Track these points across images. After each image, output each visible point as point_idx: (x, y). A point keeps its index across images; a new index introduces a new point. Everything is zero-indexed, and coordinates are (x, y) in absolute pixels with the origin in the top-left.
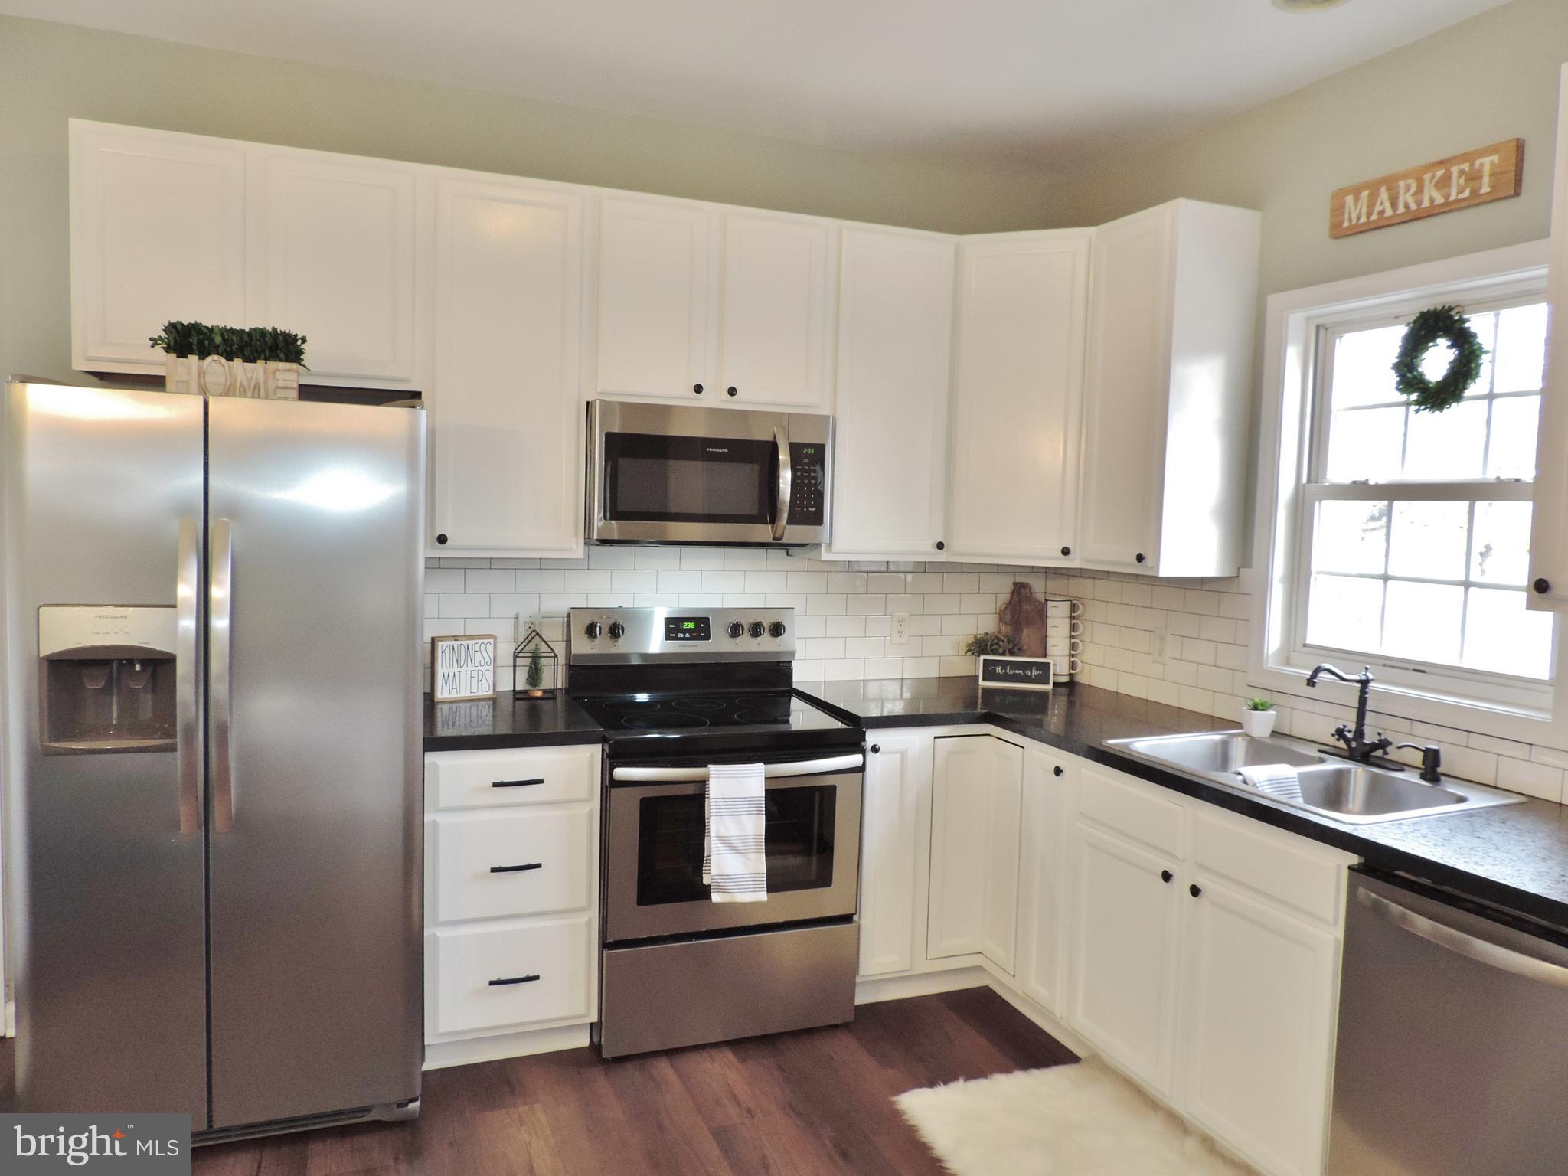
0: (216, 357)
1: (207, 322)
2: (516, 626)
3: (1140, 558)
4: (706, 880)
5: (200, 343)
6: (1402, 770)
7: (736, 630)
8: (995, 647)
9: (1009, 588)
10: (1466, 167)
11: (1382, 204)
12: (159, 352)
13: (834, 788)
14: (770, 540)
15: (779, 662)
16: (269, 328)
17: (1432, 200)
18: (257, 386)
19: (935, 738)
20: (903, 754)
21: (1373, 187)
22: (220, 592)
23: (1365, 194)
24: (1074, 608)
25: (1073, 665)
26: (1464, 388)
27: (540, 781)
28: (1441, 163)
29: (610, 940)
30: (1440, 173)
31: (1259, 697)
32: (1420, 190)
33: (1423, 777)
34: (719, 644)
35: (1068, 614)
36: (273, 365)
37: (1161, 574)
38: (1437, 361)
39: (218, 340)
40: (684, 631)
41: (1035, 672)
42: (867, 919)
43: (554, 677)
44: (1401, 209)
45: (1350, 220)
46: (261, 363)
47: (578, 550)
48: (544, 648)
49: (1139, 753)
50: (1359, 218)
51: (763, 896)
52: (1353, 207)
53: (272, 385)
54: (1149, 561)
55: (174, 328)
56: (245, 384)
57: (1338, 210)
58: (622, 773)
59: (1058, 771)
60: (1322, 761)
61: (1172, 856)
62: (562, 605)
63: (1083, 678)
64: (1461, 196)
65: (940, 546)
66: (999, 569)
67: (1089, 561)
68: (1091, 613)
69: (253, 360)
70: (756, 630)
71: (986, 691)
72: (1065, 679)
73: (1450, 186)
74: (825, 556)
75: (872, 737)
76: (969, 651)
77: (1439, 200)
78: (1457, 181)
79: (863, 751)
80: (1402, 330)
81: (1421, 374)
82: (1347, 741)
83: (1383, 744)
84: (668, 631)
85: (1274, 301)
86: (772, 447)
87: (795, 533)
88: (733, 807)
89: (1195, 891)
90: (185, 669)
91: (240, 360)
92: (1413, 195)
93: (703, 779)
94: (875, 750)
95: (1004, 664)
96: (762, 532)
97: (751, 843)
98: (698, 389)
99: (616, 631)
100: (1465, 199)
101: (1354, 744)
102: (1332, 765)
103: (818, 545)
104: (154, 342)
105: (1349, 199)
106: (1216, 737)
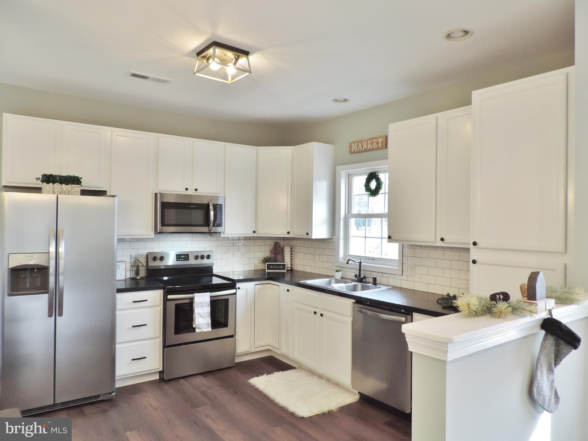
0: (57, 184)
1: (54, 174)
2: (131, 258)
3: (307, 234)
4: (194, 326)
5: (53, 180)
6: (369, 283)
7: (196, 258)
8: (270, 260)
9: (274, 244)
10: (376, 140)
11: (360, 147)
12: (39, 182)
13: (228, 299)
14: (208, 231)
15: (209, 267)
16: (72, 175)
17: (370, 147)
18: (69, 191)
19: (255, 285)
20: (246, 289)
21: (358, 142)
22: (61, 250)
23: (356, 144)
24: (291, 249)
25: (292, 265)
26: (379, 191)
27: (146, 300)
28: (371, 139)
29: (167, 345)
30: (371, 141)
31: (338, 269)
32: (367, 145)
33: (373, 284)
34: (192, 262)
35: (289, 250)
36: (73, 186)
37: (313, 238)
38: (373, 185)
39: (58, 179)
40: (182, 258)
41: (281, 267)
42: (238, 337)
43: (143, 273)
44: (364, 149)
45: (353, 150)
46: (70, 185)
47: (152, 235)
48: (140, 264)
49: (309, 284)
50: (355, 150)
51: (210, 329)
52: (354, 147)
53: (73, 191)
54: (310, 235)
55: (44, 176)
56: (66, 191)
57: (351, 147)
58: (170, 297)
59: (288, 290)
60: (351, 283)
61: (316, 308)
62: (145, 252)
63: (295, 268)
64: (375, 147)
65: (254, 232)
66: (270, 238)
67: (294, 235)
68: (297, 250)
69: (68, 184)
70: (202, 257)
71: (268, 273)
72: (290, 269)
73: (373, 144)
74: (223, 236)
75: (238, 285)
76: (263, 262)
77: (371, 147)
78: (375, 144)
79: (236, 289)
80: (366, 177)
81: (370, 188)
82: (357, 278)
83: (365, 278)
84: (177, 258)
85: (338, 168)
86: (208, 205)
87: (214, 229)
88: (201, 305)
89: (322, 315)
90: (52, 270)
91: (64, 184)
92: (366, 145)
93: (192, 298)
94: (239, 288)
95: (273, 265)
96: (205, 229)
97: (207, 315)
98: (187, 189)
99: (162, 259)
100: (376, 148)
101: (358, 278)
102: (353, 283)
103: (221, 232)
104: (37, 179)
105: (353, 145)
106: (328, 280)
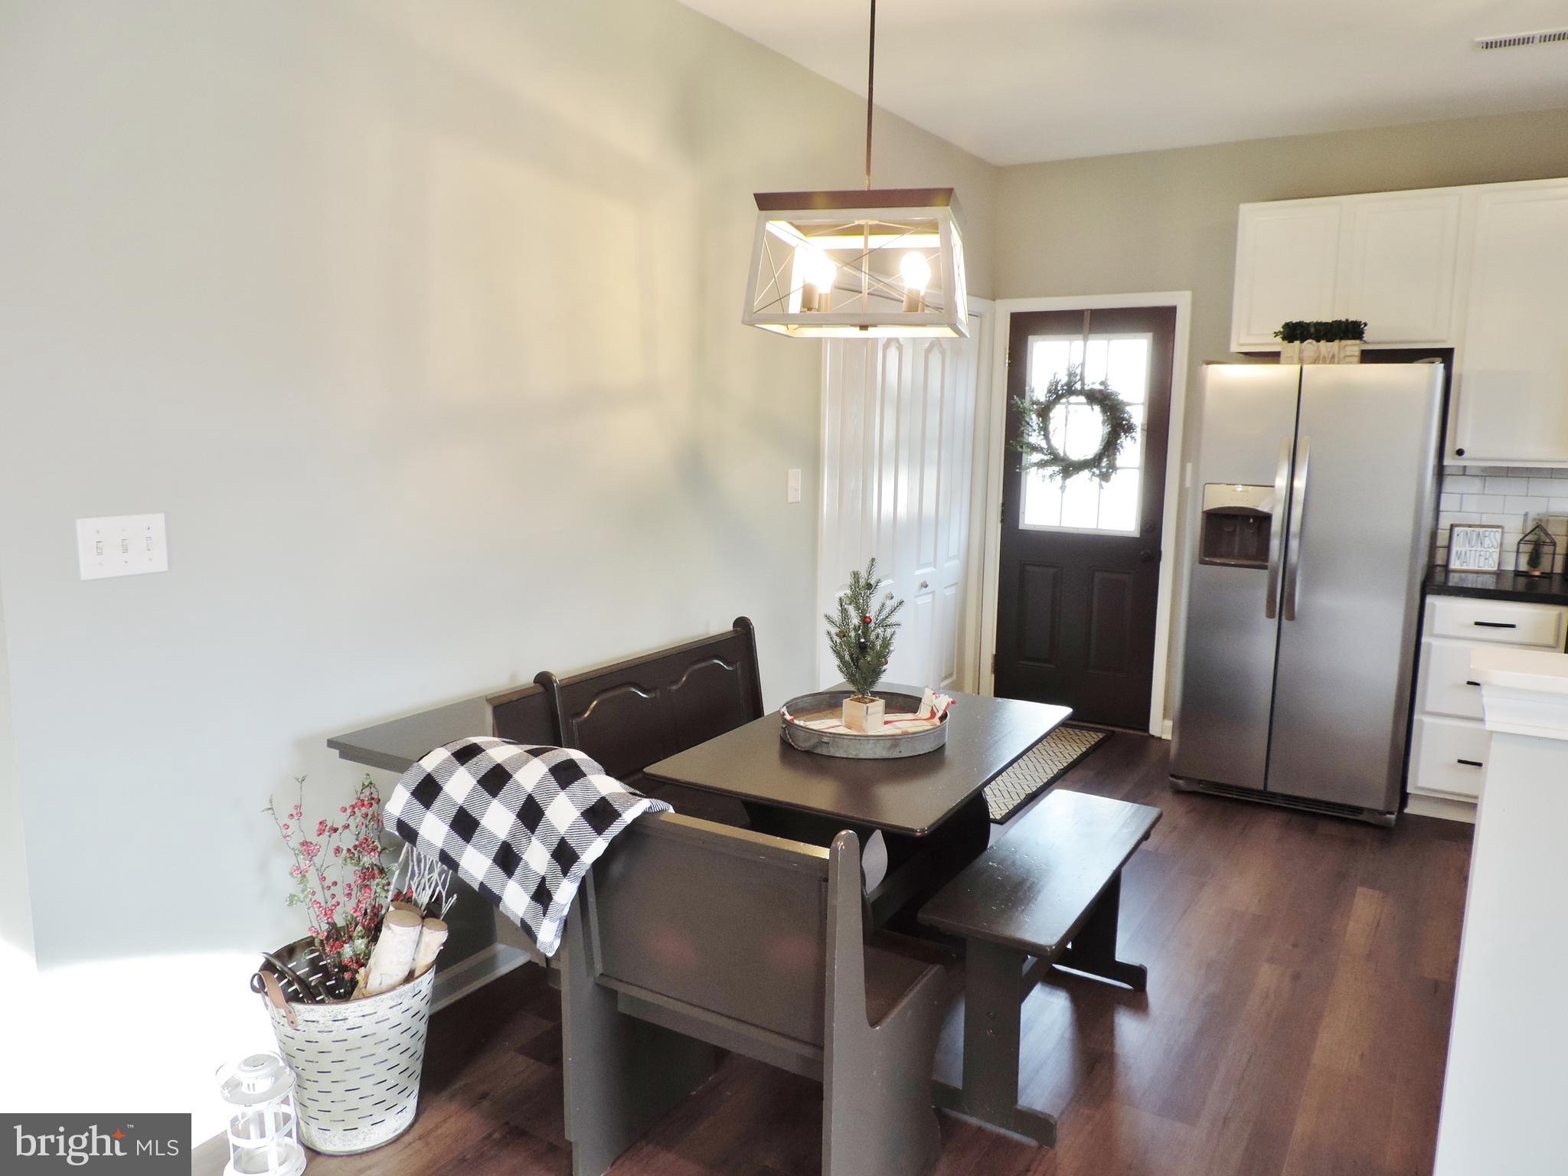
0: (1310, 341)
1: (1307, 320)
2: (1525, 520)
5: (1302, 333)
12: (1279, 339)
16: (1344, 320)
18: (1333, 356)
22: (1300, 484)
27: (1513, 626)
36: (1344, 342)
39: (1312, 330)
43: (1552, 563)
46: (1337, 342)
48: (1546, 539)
53: (1342, 355)
55: (1287, 326)
56: (1326, 355)
69: (1332, 341)
90: (1276, 525)
91: (1324, 341)
104: (1276, 334)
